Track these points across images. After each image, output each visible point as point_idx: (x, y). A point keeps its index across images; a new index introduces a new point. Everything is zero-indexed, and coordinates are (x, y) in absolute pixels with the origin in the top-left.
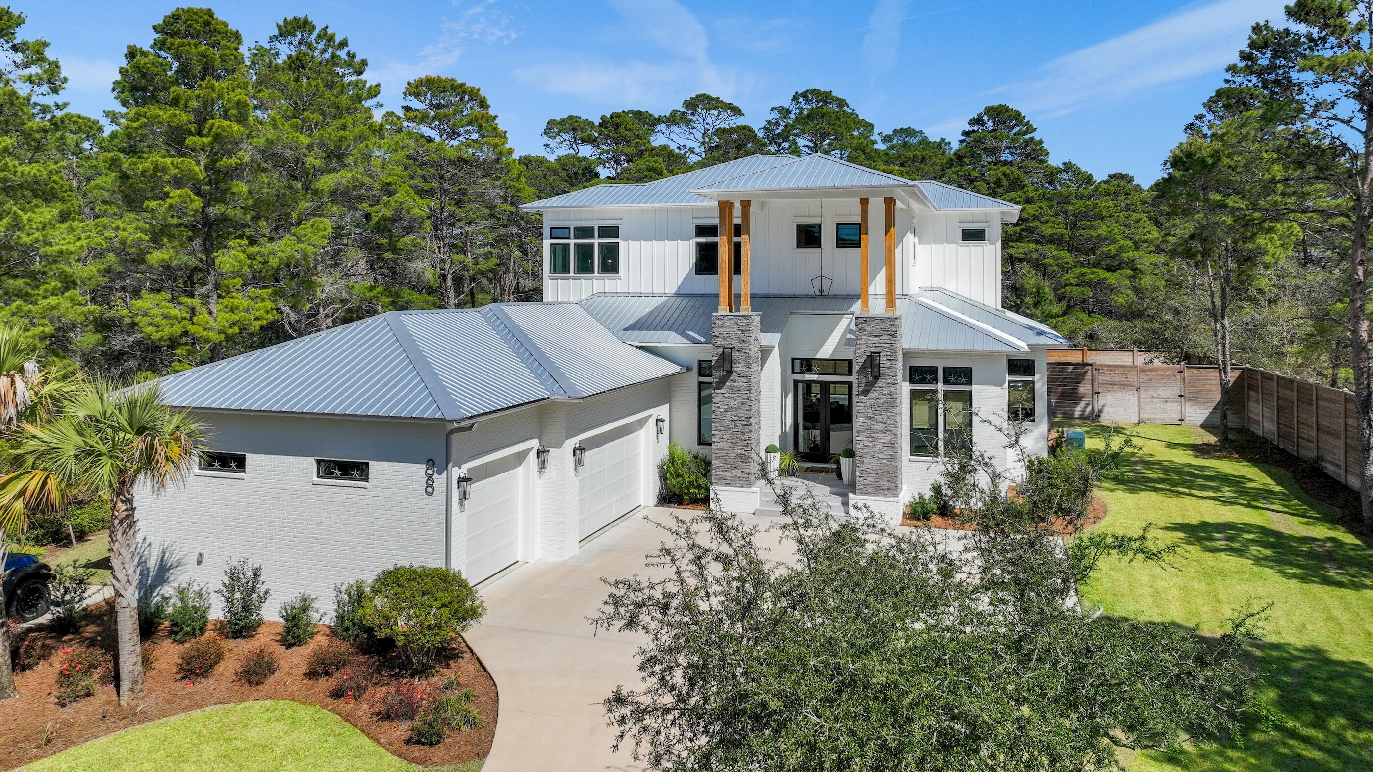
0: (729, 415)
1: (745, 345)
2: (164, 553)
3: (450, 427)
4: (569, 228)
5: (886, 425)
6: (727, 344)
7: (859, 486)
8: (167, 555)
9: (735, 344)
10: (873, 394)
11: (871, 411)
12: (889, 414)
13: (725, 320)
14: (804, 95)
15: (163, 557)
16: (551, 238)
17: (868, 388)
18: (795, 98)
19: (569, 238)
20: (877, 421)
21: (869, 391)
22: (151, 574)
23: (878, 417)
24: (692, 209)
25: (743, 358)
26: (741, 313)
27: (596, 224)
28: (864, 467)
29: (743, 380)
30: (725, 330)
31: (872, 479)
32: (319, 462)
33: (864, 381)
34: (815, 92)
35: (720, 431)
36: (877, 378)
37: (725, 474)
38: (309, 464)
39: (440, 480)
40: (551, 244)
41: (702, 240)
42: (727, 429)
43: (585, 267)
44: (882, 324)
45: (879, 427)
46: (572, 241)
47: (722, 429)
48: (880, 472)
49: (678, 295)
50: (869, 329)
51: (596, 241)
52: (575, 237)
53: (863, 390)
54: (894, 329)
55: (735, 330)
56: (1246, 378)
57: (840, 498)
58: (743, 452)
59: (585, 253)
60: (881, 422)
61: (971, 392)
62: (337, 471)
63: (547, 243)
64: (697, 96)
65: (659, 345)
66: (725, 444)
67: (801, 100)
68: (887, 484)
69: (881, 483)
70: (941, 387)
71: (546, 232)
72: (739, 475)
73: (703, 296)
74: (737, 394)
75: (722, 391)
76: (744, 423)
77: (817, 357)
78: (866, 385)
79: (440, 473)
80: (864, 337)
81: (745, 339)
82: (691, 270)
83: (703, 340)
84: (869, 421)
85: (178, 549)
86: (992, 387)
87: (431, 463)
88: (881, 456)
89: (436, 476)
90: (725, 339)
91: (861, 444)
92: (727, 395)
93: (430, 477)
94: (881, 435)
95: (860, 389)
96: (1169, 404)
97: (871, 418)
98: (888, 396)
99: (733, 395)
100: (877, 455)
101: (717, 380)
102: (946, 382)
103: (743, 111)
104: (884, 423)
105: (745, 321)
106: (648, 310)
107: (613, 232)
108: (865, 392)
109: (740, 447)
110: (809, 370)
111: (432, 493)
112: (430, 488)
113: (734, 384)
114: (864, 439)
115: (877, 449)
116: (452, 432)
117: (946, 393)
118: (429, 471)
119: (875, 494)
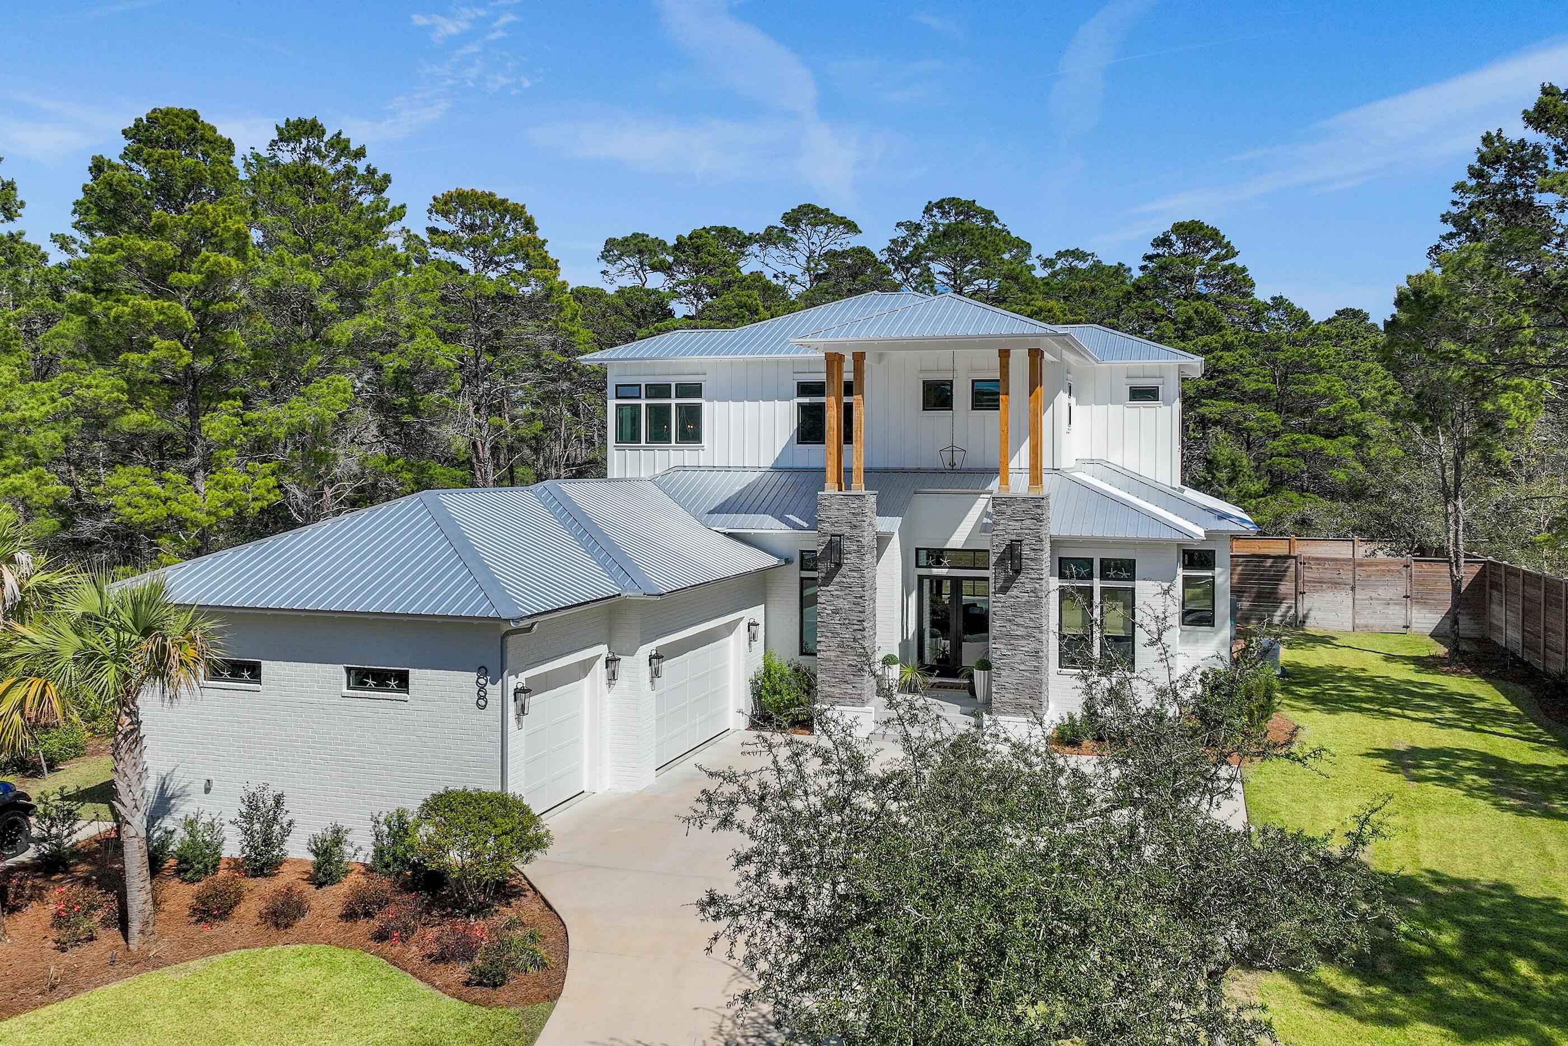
0: (837, 617)
1: (858, 531)
2: (163, 781)
3: (505, 628)
4: (640, 385)
5: (1029, 630)
6: (837, 530)
7: (995, 705)
8: (168, 782)
9: (846, 530)
10: (1014, 592)
11: (1010, 613)
12: (1032, 616)
13: (833, 500)
14: (940, 205)
15: (164, 784)
16: (617, 397)
17: (1007, 585)
18: (928, 210)
19: (639, 397)
20: (1018, 625)
21: (1009, 588)
23: (1018, 620)
24: (793, 362)
25: (855, 548)
26: (853, 493)
27: (673, 381)
28: (1002, 680)
29: (855, 574)
30: (833, 513)
31: (1012, 696)
32: (348, 670)
33: (1002, 575)
34: (954, 201)
35: (827, 637)
36: (1018, 572)
37: (832, 689)
38: (338, 673)
39: (494, 691)
40: (617, 405)
41: (806, 400)
42: (835, 634)
43: (659, 435)
44: (1025, 506)
45: (1021, 632)
46: (643, 402)
47: (829, 634)
48: (1020, 687)
49: (776, 469)
50: (1009, 511)
51: (673, 402)
52: (647, 397)
53: (1001, 587)
54: (1039, 511)
55: (845, 513)
56: (1488, 574)
57: (972, 719)
58: (855, 663)
59: (659, 416)
60: (1022, 626)
61: (1133, 589)
62: (370, 681)
63: (612, 404)
64: (800, 207)
65: (752, 531)
66: (832, 654)
67: (935, 211)
68: (1029, 701)
69: (1022, 700)
70: (1097, 584)
71: (611, 390)
72: (849, 691)
73: (807, 470)
74: (847, 592)
75: (829, 588)
76: (856, 627)
77: (947, 546)
78: (1005, 581)
79: (494, 683)
80: (1002, 522)
81: (858, 524)
82: (792, 437)
83: (806, 525)
84: (1008, 624)
85: (182, 774)
86: (1159, 583)
87: (483, 670)
88: (1022, 667)
89: (489, 686)
90: (833, 524)
91: (999, 653)
92: (835, 593)
93: (482, 688)
94: (1023, 642)
95: (998, 586)
96: (1391, 607)
97: (1010, 621)
98: (1032, 594)
99: (842, 593)
100: (1017, 666)
101: (823, 575)
102: (1103, 577)
103: (860, 227)
104: (1026, 627)
105: (857, 501)
106: (738, 488)
107: (694, 390)
108: (1004, 590)
109: (850, 657)
110: (938, 563)
111: (485, 707)
112: (482, 700)
113: (844, 580)
114: (1002, 647)
115: (1017, 659)
116: (508, 633)
117: (1104, 591)
118: (480, 681)
119: (1015, 714)
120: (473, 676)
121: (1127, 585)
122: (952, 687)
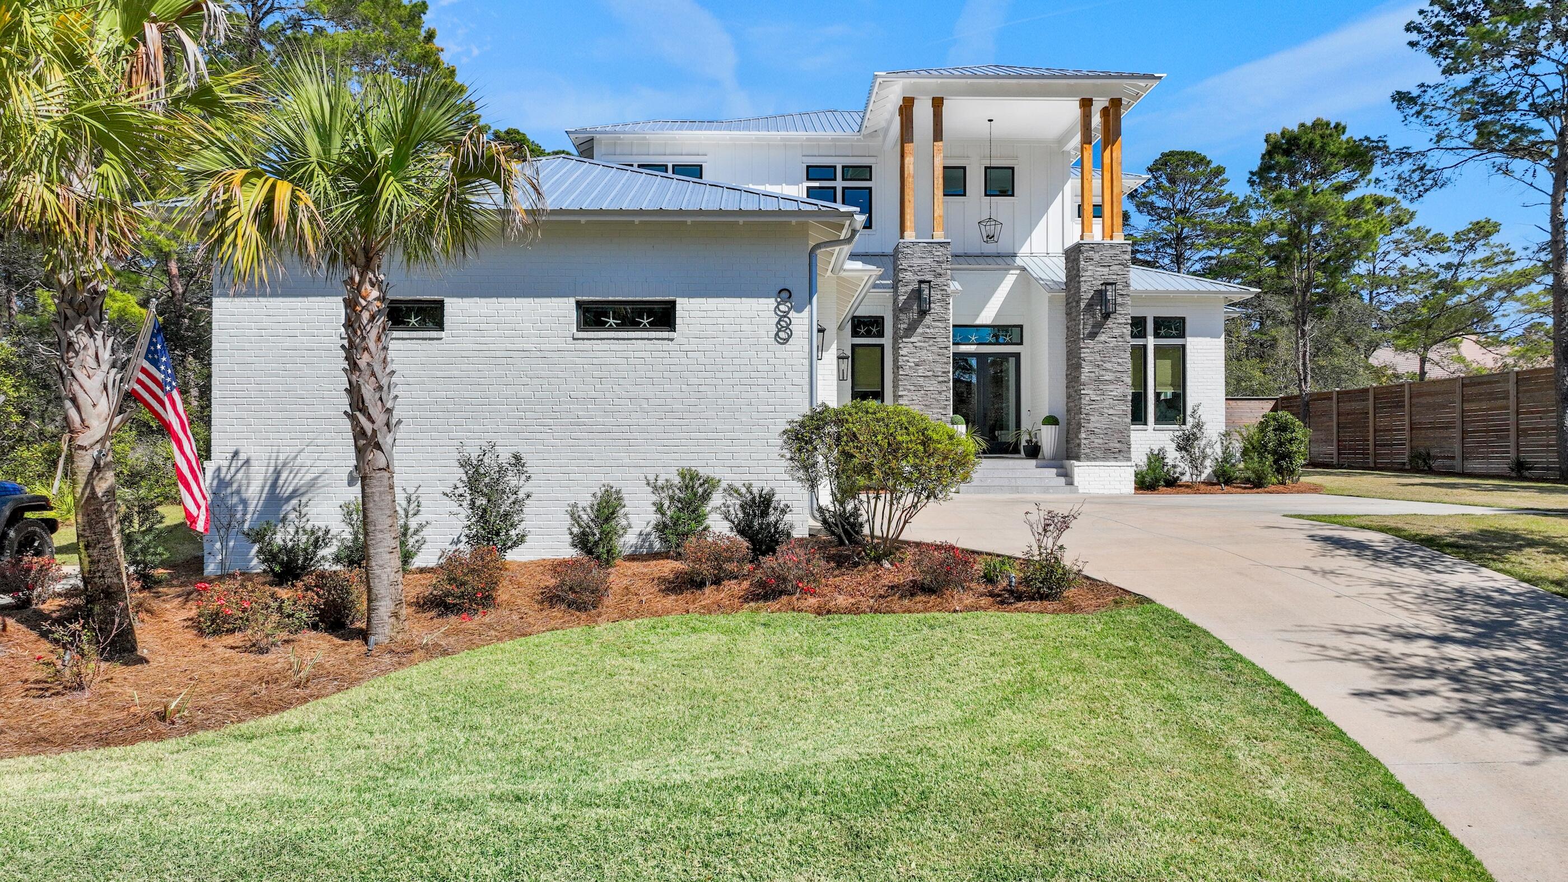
0: (921, 371)
1: (942, 279)
2: (278, 473)
5: (1119, 375)
6: (919, 279)
7: (1084, 451)
8: (284, 476)
9: (929, 278)
10: (1102, 337)
11: (1098, 358)
12: (1120, 360)
13: (916, 248)
17: (1095, 330)
20: (1106, 370)
21: (1097, 333)
22: (251, 509)
23: (1108, 365)
24: (801, 144)
25: (939, 297)
27: (670, 161)
28: (1091, 426)
29: (939, 324)
30: (916, 262)
31: (1101, 441)
32: (580, 305)
33: (1091, 322)
35: (909, 391)
36: (1106, 316)
38: (566, 308)
39: (799, 320)
42: (919, 388)
44: (1112, 252)
45: (1110, 377)
47: (912, 388)
50: (1096, 257)
53: (1090, 333)
55: (928, 261)
57: (1055, 471)
58: (940, 416)
60: (1111, 370)
61: (1184, 347)
62: (611, 321)
68: (1118, 448)
69: (1111, 445)
70: (1151, 342)
74: (931, 342)
75: (912, 340)
76: (941, 379)
77: (978, 322)
78: (1093, 327)
79: (799, 310)
80: (1090, 268)
81: (942, 272)
84: (1096, 369)
85: (309, 463)
86: (1208, 339)
87: (785, 294)
88: (1111, 412)
89: (792, 314)
90: (915, 273)
91: (1087, 398)
92: (918, 344)
93: (786, 314)
94: (1111, 387)
95: (1086, 332)
97: (1098, 366)
98: (1120, 339)
99: (926, 344)
100: (1106, 411)
101: (905, 326)
102: (1157, 335)
104: (1115, 372)
105: (942, 249)
108: (1093, 335)
109: (935, 411)
111: (786, 340)
112: (783, 333)
113: (928, 331)
114: (1091, 392)
115: (1107, 402)
116: (818, 246)
117: (1157, 347)
118: (783, 308)
119: (1105, 459)
120: (772, 302)
121: (1178, 341)
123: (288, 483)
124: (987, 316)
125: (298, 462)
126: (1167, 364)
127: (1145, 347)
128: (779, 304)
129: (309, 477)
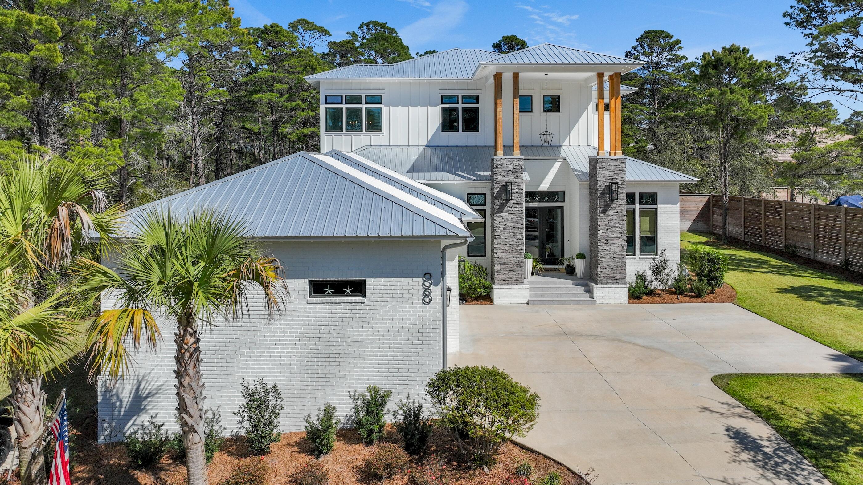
0: (507, 233)
1: (519, 180)
2: (139, 383)
3: (444, 243)
4: (342, 96)
5: (619, 234)
6: (506, 179)
7: (600, 278)
8: (143, 385)
9: (511, 179)
10: (610, 213)
11: (608, 225)
12: (620, 226)
13: (504, 161)
14: (368, 25)
15: (139, 386)
16: (327, 103)
17: (606, 208)
18: (361, 27)
19: (341, 103)
20: (612, 231)
21: (607, 210)
22: (124, 405)
23: (613, 229)
24: (439, 83)
25: (517, 190)
26: (515, 157)
27: (363, 93)
28: (604, 264)
29: (517, 206)
30: (504, 169)
31: (609, 273)
32: (311, 283)
33: (603, 203)
34: (376, 23)
35: (500, 244)
36: (612, 201)
37: (504, 276)
38: (302, 285)
39: (436, 291)
40: (327, 108)
41: (447, 106)
42: (506, 242)
43: (354, 127)
44: (616, 163)
45: (614, 235)
46: (344, 106)
47: (502, 243)
48: (614, 267)
49: (428, 147)
50: (607, 166)
51: (364, 106)
52: (346, 103)
53: (603, 210)
54: (623, 166)
55: (511, 169)
56: (711, 201)
57: (583, 288)
58: (518, 259)
59: (354, 114)
60: (615, 232)
61: (656, 210)
62: (329, 290)
63: (323, 108)
64: (298, 20)
66: (504, 254)
67: (365, 27)
68: (619, 275)
69: (615, 275)
70: (638, 207)
71: (322, 98)
72: (515, 276)
73: (448, 147)
74: (512, 216)
75: (502, 215)
76: (518, 237)
77: (539, 190)
78: (605, 206)
79: (436, 285)
80: (603, 172)
81: (519, 175)
82: (438, 128)
84: (607, 231)
85: (157, 377)
86: (670, 206)
87: (428, 276)
88: (615, 256)
89: (432, 288)
90: (503, 176)
91: (602, 248)
92: (505, 217)
93: (427, 288)
94: (615, 241)
95: (601, 209)
97: (608, 229)
98: (620, 214)
99: (510, 217)
100: (612, 255)
101: (498, 207)
102: (641, 203)
104: (617, 233)
105: (518, 162)
107: (378, 99)
108: (604, 211)
109: (515, 256)
110: (533, 200)
111: (428, 303)
112: (427, 299)
113: (511, 209)
114: (604, 244)
115: (612, 251)
116: (447, 247)
117: (641, 211)
118: (427, 284)
119: (611, 283)
120: (420, 280)
121: (653, 207)
122: (555, 270)
123: (146, 387)
124: (544, 186)
125: (151, 376)
126: (647, 219)
127: (634, 210)
128: (425, 281)
129: (157, 385)
